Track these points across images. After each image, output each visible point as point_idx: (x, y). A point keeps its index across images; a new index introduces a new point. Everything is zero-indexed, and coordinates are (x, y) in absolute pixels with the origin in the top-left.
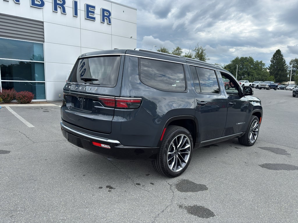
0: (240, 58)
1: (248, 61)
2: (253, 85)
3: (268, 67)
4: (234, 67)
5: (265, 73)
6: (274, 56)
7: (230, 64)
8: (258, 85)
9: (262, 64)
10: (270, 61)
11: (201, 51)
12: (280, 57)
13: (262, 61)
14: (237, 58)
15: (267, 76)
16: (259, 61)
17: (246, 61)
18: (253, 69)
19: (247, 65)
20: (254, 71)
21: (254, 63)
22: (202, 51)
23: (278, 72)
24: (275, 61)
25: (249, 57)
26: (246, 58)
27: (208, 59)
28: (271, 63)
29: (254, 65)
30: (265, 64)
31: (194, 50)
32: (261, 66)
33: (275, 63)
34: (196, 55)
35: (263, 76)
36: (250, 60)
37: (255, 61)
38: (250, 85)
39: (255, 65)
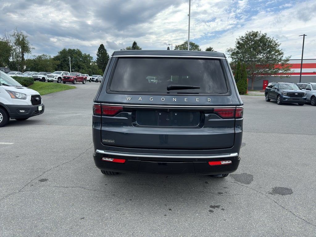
0: (67, 50)
1: (76, 53)
2: (93, 79)
3: (95, 61)
4: (63, 59)
5: (94, 66)
6: (99, 50)
7: (58, 56)
8: (97, 79)
9: (90, 58)
10: (96, 55)
11: (21, 37)
12: (104, 52)
13: (89, 54)
14: (64, 49)
15: (96, 70)
16: (87, 54)
17: (74, 53)
18: (82, 62)
19: (76, 58)
20: (84, 64)
21: (83, 55)
22: (24, 38)
23: (104, 65)
24: (100, 55)
25: (77, 49)
26: (74, 50)
27: (33, 48)
28: (97, 57)
29: (82, 58)
30: (92, 57)
31: (13, 36)
32: (90, 59)
33: (101, 57)
34: (16, 42)
35: (93, 69)
36: (78, 53)
37: (83, 54)
38: (91, 78)
39: (84, 58)
